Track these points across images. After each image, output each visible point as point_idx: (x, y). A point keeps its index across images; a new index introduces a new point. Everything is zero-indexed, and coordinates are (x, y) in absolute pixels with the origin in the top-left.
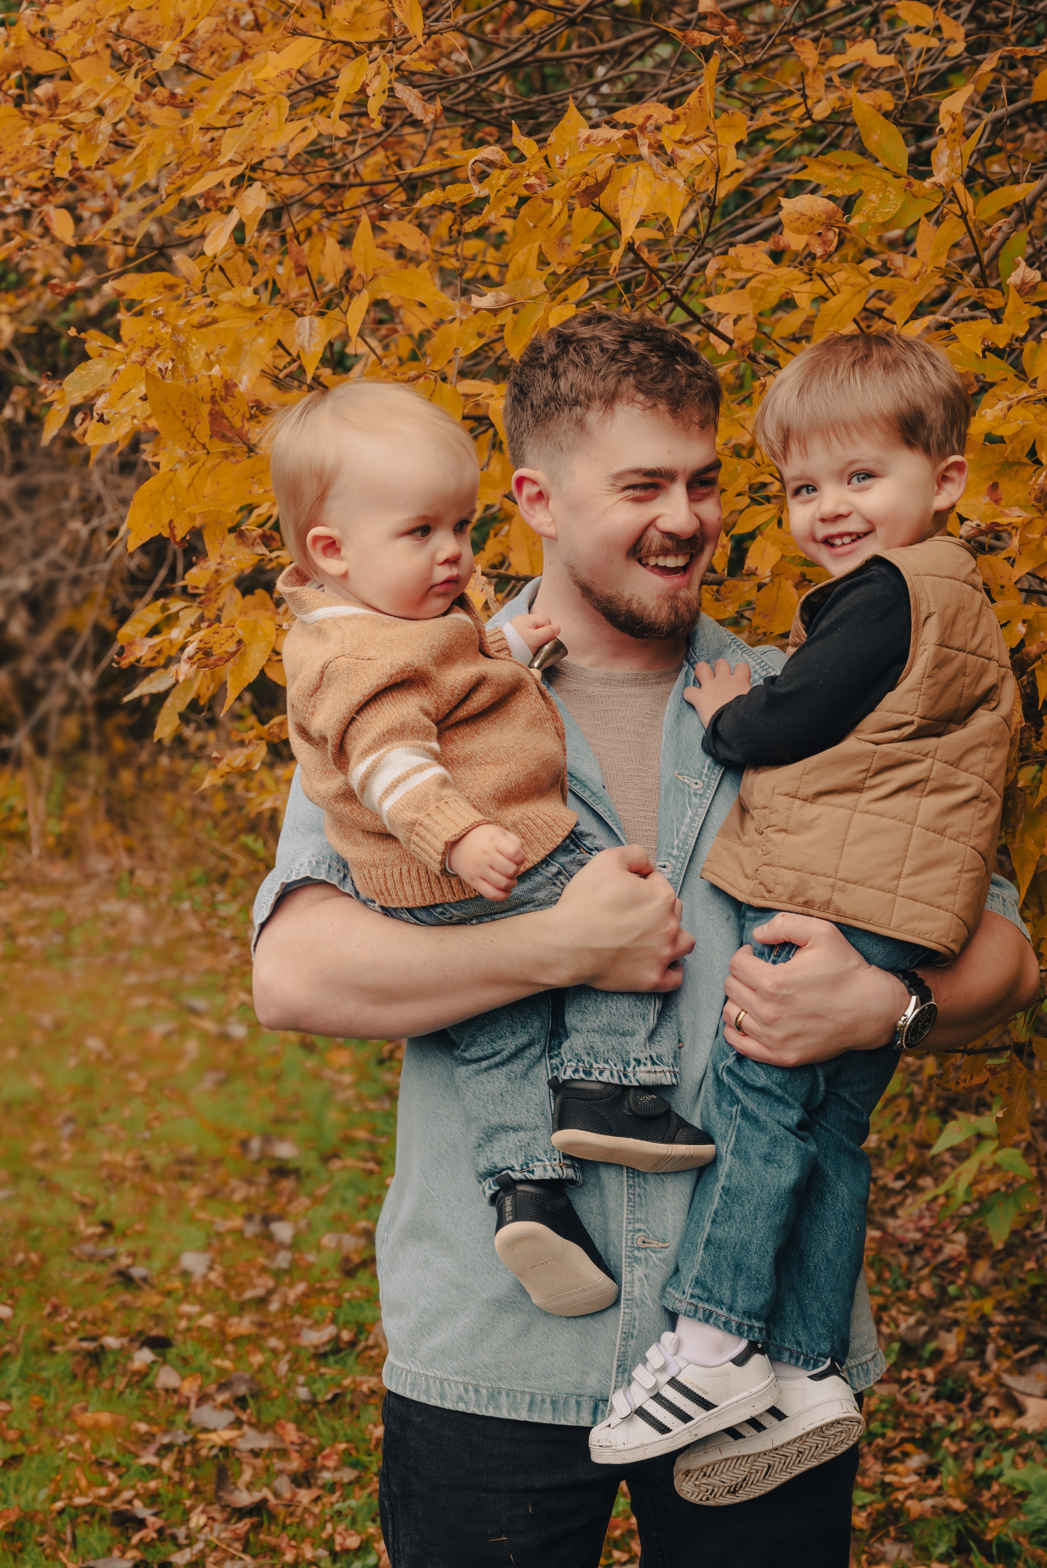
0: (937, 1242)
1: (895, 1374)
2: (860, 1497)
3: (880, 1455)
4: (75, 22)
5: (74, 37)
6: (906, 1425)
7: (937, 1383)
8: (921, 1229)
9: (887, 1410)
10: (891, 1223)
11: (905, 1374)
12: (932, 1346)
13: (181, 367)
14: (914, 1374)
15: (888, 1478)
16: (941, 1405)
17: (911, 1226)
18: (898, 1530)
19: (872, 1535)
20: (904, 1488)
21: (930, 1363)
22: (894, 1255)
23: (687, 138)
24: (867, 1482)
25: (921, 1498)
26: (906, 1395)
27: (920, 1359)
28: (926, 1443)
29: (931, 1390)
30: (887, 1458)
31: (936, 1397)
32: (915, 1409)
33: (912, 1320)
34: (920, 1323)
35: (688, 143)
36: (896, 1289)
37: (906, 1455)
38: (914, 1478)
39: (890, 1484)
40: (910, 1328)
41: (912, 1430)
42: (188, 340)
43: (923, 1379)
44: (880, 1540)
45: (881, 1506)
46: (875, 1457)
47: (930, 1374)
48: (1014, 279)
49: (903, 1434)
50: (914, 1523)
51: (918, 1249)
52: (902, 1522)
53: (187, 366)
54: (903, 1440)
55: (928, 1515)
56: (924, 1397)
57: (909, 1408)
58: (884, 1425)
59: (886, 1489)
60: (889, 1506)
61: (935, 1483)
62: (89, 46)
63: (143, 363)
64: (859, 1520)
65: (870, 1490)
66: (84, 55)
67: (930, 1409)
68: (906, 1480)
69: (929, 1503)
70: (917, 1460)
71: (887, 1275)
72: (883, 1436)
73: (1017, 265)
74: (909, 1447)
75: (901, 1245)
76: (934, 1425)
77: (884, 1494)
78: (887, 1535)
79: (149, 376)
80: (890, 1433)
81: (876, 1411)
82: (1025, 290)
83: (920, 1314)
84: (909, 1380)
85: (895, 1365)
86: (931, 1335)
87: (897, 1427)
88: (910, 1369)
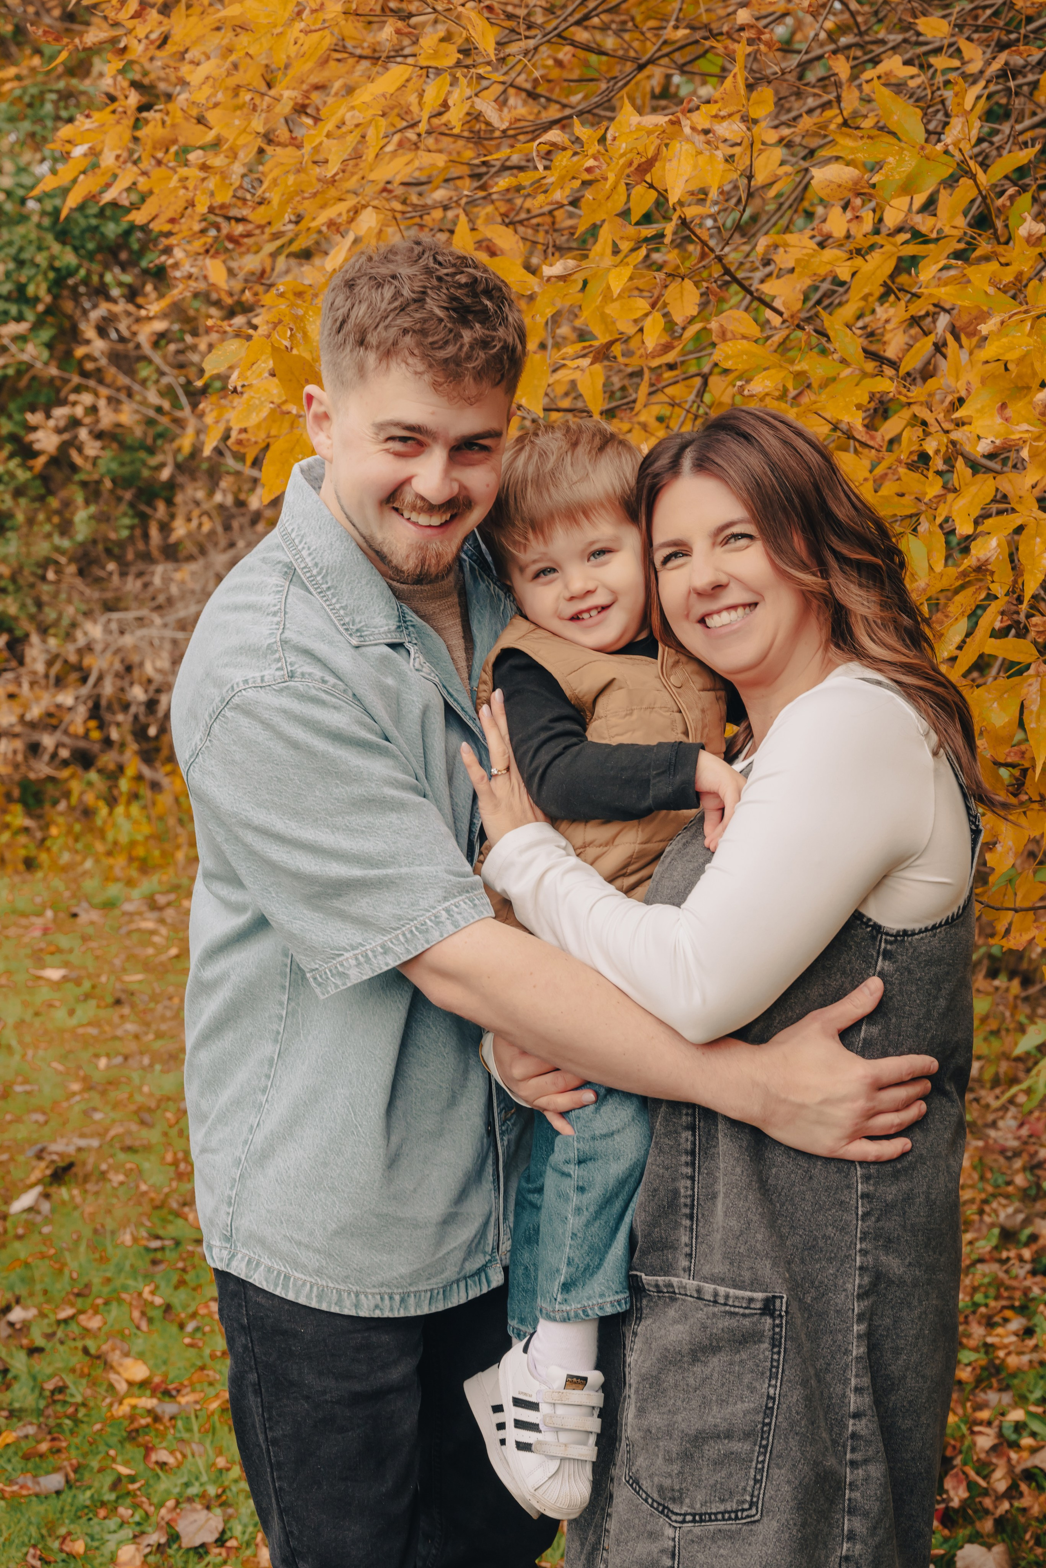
0: (1032, 1149)
1: (996, 1255)
2: (966, 1356)
3: (984, 1321)
4: (207, 78)
5: (207, 90)
6: (1006, 1294)
7: (1033, 1261)
8: (1019, 1138)
9: (989, 1284)
10: (992, 1133)
11: (1004, 1255)
12: (1027, 1232)
13: (299, 336)
14: (1012, 1254)
15: (989, 1340)
16: (1038, 1279)
17: (1010, 1136)
18: (1000, 1381)
19: (976, 1387)
20: (1005, 1347)
21: (1027, 1244)
22: (995, 1160)
23: (722, 113)
24: (972, 1343)
25: (1020, 1353)
26: (1007, 1272)
27: (1018, 1242)
28: (1023, 1310)
29: (1028, 1267)
30: (990, 1324)
31: (1034, 1273)
32: (1014, 1283)
33: (1010, 1210)
34: (1017, 1211)
35: (723, 118)
36: (997, 1187)
37: (1006, 1320)
38: (1013, 1339)
39: (992, 1345)
40: (1008, 1217)
41: (1010, 1298)
42: (306, 313)
43: (1021, 1259)
44: (984, 1390)
45: (983, 1362)
46: (979, 1323)
47: (1027, 1254)
48: (1023, 231)
49: (1004, 1303)
50: (1014, 1375)
51: (1017, 1154)
52: (1003, 1374)
53: (305, 334)
54: (1004, 1308)
55: (1026, 1368)
56: (1022, 1272)
57: (1008, 1282)
58: (986, 1297)
59: (988, 1348)
60: (991, 1362)
61: (1031, 1343)
62: (220, 97)
63: (268, 336)
64: (964, 1374)
65: (976, 1350)
66: (216, 105)
67: (1028, 1283)
68: (1006, 1341)
69: (1025, 1358)
70: (1017, 1324)
71: (989, 1175)
72: (986, 1305)
73: (1025, 220)
74: (1008, 1313)
75: (1003, 1151)
76: (1031, 1295)
77: (987, 1353)
78: (990, 1387)
79: (275, 349)
80: (992, 1304)
81: (980, 1286)
82: (1033, 241)
83: (1017, 1204)
84: (1008, 1259)
85: (996, 1248)
86: (1027, 1221)
87: (997, 1298)
88: (1008, 1250)
